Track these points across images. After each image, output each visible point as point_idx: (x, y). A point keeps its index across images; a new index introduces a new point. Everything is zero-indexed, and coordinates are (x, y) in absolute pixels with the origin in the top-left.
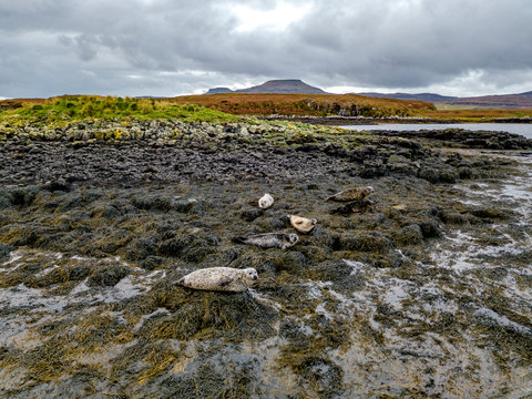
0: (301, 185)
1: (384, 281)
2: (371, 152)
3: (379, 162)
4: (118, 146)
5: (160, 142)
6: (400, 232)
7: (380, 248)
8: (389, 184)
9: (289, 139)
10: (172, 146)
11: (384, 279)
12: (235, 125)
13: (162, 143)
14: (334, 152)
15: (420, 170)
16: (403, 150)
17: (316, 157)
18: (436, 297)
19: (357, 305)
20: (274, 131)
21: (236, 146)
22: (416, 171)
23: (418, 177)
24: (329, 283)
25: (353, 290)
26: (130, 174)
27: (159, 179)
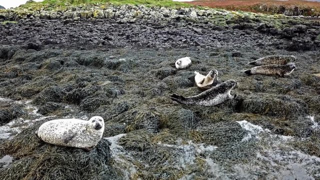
0: (227, 53)
1: (283, 154)
2: (301, 31)
3: (307, 39)
4: (94, 23)
5: (125, 20)
6: (315, 98)
7: (288, 113)
8: (313, 56)
9: (229, 19)
10: (132, 23)
11: (282, 151)
12: (187, 9)
14: (266, 30)
17: (248, 34)
20: (218, 14)
21: (183, 24)
24: (211, 148)
25: (236, 161)
26: (90, 40)
27: (110, 45)
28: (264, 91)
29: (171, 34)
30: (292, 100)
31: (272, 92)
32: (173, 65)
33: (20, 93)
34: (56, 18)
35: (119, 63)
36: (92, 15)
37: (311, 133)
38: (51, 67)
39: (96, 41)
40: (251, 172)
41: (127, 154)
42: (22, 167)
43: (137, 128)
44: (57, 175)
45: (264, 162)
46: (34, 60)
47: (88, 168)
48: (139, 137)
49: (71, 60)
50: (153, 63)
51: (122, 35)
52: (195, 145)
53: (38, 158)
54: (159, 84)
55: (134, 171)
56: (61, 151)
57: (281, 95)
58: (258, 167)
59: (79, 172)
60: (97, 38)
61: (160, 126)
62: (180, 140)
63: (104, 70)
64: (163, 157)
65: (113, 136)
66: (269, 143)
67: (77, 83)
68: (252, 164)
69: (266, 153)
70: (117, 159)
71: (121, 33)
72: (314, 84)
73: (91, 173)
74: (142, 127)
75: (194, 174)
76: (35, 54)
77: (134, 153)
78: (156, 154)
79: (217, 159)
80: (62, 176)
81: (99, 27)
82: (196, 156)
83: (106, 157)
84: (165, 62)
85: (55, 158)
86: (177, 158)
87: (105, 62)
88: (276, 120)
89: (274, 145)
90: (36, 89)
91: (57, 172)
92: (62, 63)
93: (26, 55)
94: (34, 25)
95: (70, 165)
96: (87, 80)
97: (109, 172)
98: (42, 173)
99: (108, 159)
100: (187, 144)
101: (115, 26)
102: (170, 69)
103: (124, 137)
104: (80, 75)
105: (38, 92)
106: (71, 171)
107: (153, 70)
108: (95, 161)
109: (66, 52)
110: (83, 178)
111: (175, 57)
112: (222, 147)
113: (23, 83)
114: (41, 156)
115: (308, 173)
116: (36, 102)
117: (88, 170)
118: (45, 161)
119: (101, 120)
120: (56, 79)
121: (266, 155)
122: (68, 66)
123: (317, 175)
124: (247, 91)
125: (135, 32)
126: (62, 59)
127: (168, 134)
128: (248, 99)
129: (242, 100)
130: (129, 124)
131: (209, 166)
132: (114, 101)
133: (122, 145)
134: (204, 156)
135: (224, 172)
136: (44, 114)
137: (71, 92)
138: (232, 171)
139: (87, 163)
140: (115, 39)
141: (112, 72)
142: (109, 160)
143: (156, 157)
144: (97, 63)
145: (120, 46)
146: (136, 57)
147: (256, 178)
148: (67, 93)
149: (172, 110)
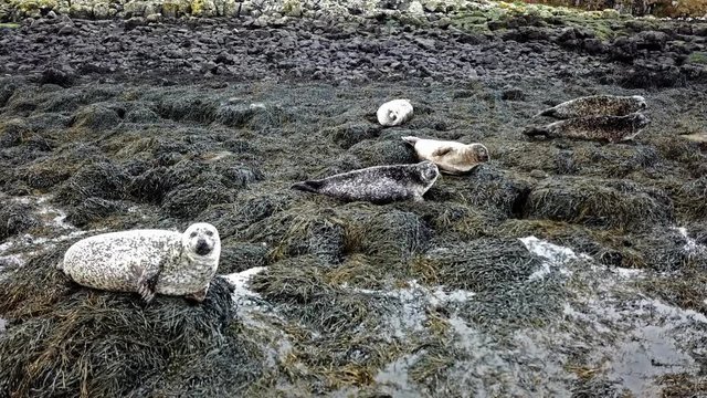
1: (620, 306)
2: (653, 45)
3: (667, 62)
4: (194, 27)
5: (262, 20)
6: (690, 186)
7: (631, 219)
8: (680, 99)
9: (495, 20)
10: (279, 26)
11: (620, 301)
13: (264, 23)
14: (577, 43)
19: (512, 375)
20: (469, 7)
21: (393, 30)
24: (461, 296)
25: (517, 322)
26: (185, 64)
27: (230, 74)
28: (574, 171)
29: (368, 52)
30: (638, 190)
31: (593, 174)
32: (373, 117)
33: (25, 179)
34: (108, 16)
35: (250, 114)
36: (189, 10)
37: (681, 260)
38: (95, 123)
39: (197, 67)
40: (551, 347)
41: (270, 310)
42: (27, 339)
43: (292, 253)
44: (110, 357)
45: (580, 323)
46: (57, 107)
47: (180, 340)
48: (297, 273)
49: (141, 107)
50: (328, 114)
51: (257, 53)
52: (425, 290)
53: (66, 319)
54: (341, 158)
55: (286, 347)
56: (119, 304)
57: (612, 180)
58: (567, 336)
59: (159, 350)
60: (200, 58)
61: (346, 248)
62: (389, 280)
63: (217, 128)
64: (354, 316)
65: (239, 271)
66: (591, 282)
67: (155, 156)
68: (553, 330)
69: (583, 304)
70: (248, 321)
71: (254, 50)
72: (685, 156)
73: (188, 352)
74: (304, 251)
75: (423, 352)
76: (60, 94)
77: (288, 308)
78: (336, 308)
79: (474, 319)
80: (121, 358)
81: (205, 36)
82: (427, 313)
83: (223, 318)
84: (355, 111)
85: (105, 319)
86: (385, 316)
87: (219, 111)
88: (604, 234)
89: (601, 288)
90: (62, 171)
91: (109, 350)
92: (121, 113)
93: (40, 96)
94: (56, 31)
95: (138, 336)
96: (177, 149)
97: (229, 350)
98: (74, 353)
99: (228, 321)
100: (407, 286)
101: (241, 35)
102: (365, 125)
103: (262, 273)
104: (161, 141)
105: (67, 176)
106: (142, 347)
107: (327, 128)
108: (197, 327)
109: (129, 90)
110: (170, 363)
111: (376, 100)
112: (486, 292)
113: (32, 158)
114: (72, 316)
115: (679, 347)
116: (62, 200)
117: (180, 346)
118: (81, 325)
119: (210, 234)
120: (107, 150)
121: (584, 308)
122: (134, 120)
123: (698, 351)
124: (539, 172)
125: (287, 45)
126: (120, 105)
127: (363, 266)
128: (541, 190)
129: (528, 191)
130: (275, 243)
131: (456, 335)
132: (239, 196)
133: (258, 291)
134: (445, 312)
135: (492, 348)
136: (80, 225)
137: (141, 177)
138: (509, 345)
139: (180, 329)
140: (241, 62)
141: (234, 134)
142: (229, 324)
143: (337, 316)
144: (201, 114)
145: (253, 78)
146: (287, 99)
147: (564, 358)
148: (134, 179)
149: (371, 213)
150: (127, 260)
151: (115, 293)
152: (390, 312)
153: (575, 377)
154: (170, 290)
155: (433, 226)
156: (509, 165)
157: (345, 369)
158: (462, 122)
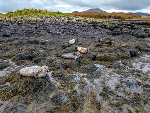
0: (89, 37)
1: (110, 75)
2: (116, 27)
3: (119, 30)
4: (32, 24)
5: (45, 23)
6: (121, 54)
7: (112, 60)
8: (121, 37)
9: (89, 22)
10: (49, 24)
11: (110, 74)
12: (72, 18)
13: (46, 23)
14: (104, 27)
15: (133, 33)
16: (128, 27)
17: (97, 28)
18: (132, 84)
20: (84, 20)
21: (70, 24)
22: (132, 33)
23: (133, 35)
24: (86, 74)
25: (94, 78)
26: (32, 32)
27: (40, 34)
28: (103, 52)
29: (66, 29)
30: (113, 55)
31: (106, 52)
32: (68, 43)
33: (5, 56)
34: (14, 22)
35: (46, 42)
36: (31, 21)
37: (119, 67)
38: (16, 45)
39: (34, 33)
40: (100, 82)
42: (17, 85)
43: (57, 69)
45: (104, 78)
46: (7, 42)
48: (59, 72)
49: (25, 41)
50: (60, 42)
51: (45, 30)
53: (22, 82)
54: (64, 51)
57: (109, 53)
58: (102, 80)
59: (39, 86)
60: (34, 31)
61: (66, 67)
62: (74, 72)
63: (40, 45)
64: (69, 79)
67: (30, 51)
70: (52, 80)
71: (44, 29)
72: (121, 48)
74: (59, 68)
76: (7, 39)
77: (58, 78)
78: (66, 78)
80: (33, 87)
81: (35, 26)
83: (48, 80)
84: (65, 41)
85: (29, 81)
87: (40, 42)
88: (108, 63)
89: (107, 72)
90: (12, 55)
91: (31, 86)
92: (21, 42)
93: (4, 39)
94: (4, 25)
95: (35, 84)
96: (33, 50)
97: (50, 85)
98: (25, 87)
101: (42, 26)
102: (67, 44)
103: (53, 72)
104: (30, 48)
107: (61, 45)
108: (44, 82)
109: (21, 38)
110: (40, 88)
111: (68, 39)
112: (89, 74)
113: (5, 52)
114: (24, 81)
116: (14, 60)
117: (42, 85)
118: (26, 82)
120: (20, 50)
121: (104, 75)
122: (24, 44)
124: (97, 52)
125: (51, 28)
127: (70, 70)
128: (98, 56)
129: (96, 56)
130: (54, 67)
132: (46, 59)
133: (53, 75)
136: (18, 65)
137: (28, 55)
139: (42, 82)
140: (42, 31)
141: (43, 46)
144: (36, 43)
145: (45, 35)
146: (52, 39)
147: (101, 83)
148: (26, 56)
149: (70, 61)
150: (32, 71)
151: (30, 77)
152: (75, 78)
153: (103, 86)
154: (40, 76)
155: (80, 62)
156: (92, 51)
157: (69, 87)
158: (84, 43)
